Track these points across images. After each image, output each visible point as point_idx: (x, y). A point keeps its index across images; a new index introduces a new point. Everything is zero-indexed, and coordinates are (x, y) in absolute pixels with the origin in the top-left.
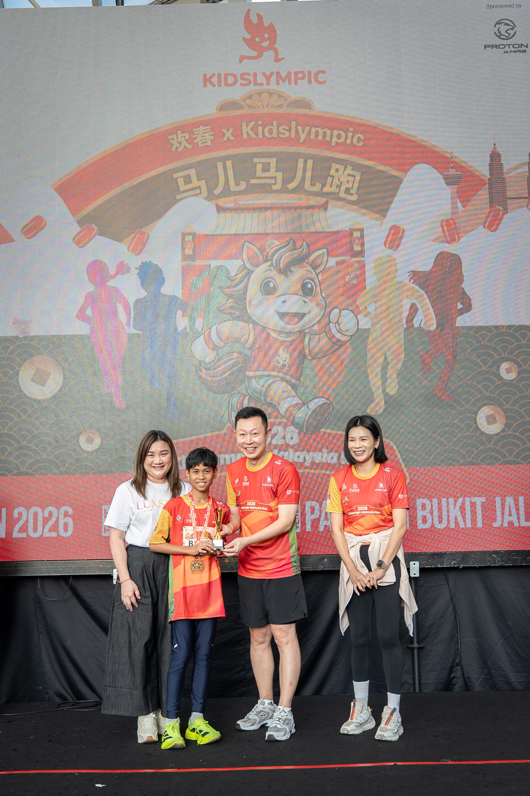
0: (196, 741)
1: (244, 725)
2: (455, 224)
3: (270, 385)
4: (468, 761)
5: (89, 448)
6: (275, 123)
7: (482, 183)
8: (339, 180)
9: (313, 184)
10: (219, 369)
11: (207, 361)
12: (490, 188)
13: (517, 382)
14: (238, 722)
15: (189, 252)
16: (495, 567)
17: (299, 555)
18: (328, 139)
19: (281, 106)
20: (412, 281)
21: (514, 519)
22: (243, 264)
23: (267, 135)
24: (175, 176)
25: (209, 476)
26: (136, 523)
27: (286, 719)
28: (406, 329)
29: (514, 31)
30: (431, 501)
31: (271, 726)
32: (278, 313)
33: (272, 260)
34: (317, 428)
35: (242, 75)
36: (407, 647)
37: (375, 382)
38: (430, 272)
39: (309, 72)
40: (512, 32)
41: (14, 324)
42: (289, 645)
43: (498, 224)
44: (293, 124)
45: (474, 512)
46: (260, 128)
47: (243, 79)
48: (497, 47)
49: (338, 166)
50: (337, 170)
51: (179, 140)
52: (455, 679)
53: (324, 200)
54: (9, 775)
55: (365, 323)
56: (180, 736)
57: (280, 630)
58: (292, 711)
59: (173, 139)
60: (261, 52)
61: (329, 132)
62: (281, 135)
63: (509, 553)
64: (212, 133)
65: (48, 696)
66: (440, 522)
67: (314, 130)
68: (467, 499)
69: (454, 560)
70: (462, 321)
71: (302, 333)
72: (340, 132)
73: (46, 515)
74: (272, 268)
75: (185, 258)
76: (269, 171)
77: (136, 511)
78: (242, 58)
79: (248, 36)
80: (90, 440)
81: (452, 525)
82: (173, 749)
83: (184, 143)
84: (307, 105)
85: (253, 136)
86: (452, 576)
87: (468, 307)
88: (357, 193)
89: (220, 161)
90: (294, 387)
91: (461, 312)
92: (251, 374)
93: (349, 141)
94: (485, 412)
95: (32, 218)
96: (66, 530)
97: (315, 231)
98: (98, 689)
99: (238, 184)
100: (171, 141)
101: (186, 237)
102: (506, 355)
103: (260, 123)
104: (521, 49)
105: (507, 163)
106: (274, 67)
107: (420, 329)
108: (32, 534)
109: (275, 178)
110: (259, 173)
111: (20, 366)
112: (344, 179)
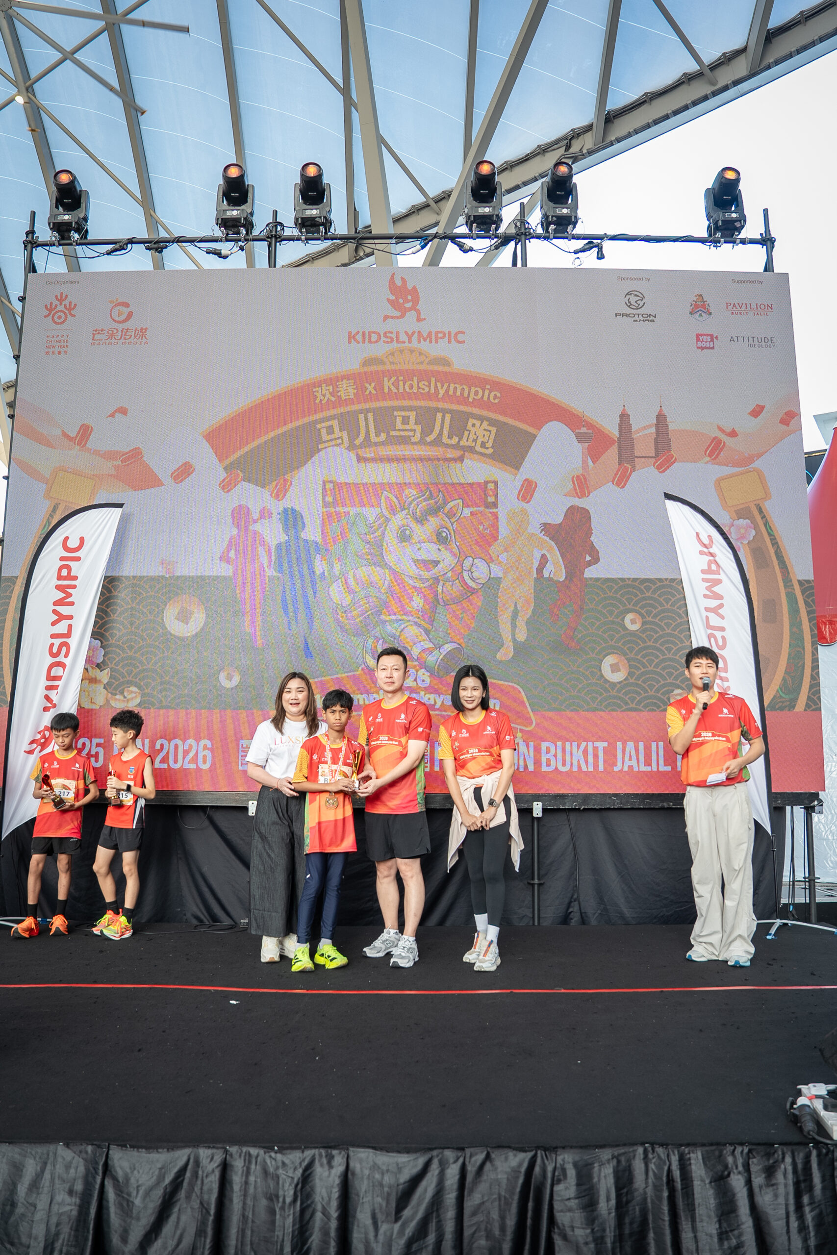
0: (324, 966)
1: (369, 952)
2: (585, 479)
3: (404, 628)
4: (580, 989)
5: (228, 684)
6: (415, 379)
7: (612, 442)
8: (475, 434)
9: (450, 437)
10: (356, 612)
11: (344, 605)
12: (620, 448)
13: (640, 632)
14: (365, 949)
15: (329, 499)
16: (614, 809)
17: (424, 793)
18: (466, 395)
19: (422, 363)
20: (543, 533)
21: (634, 763)
22: (380, 511)
23: (408, 390)
24: (318, 426)
25: (344, 717)
26: (273, 757)
27: (410, 948)
28: (536, 579)
29: (643, 302)
30: (556, 746)
31: (396, 954)
32: (413, 560)
33: (409, 509)
34: (448, 672)
35: (385, 333)
36: (529, 883)
37: (505, 629)
38: (560, 524)
39: (450, 333)
40: (641, 303)
41: (162, 563)
42: (414, 879)
43: (627, 481)
44: (433, 379)
45: (596, 756)
46: (401, 383)
47: (386, 337)
48: (627, 315)
49: (474, 421)
50: (474, 425)
51: (323, 393)
52: (572, 914)
53: (461, 453)
54: (151, 988)
55: (497, 572)
56: (309, 960)
57: (406, 864)
58: (416, 940)
59: (318, 392)
60: (404, 312)
61: (466, 389)
62: (420, 390)
63: (628, 795)
64: (354, 387)
65: (185, 917)
66: (564, 764)
67: (452, 386)
68: (590, 745)
69: (576, 801)
70: (590, 573)
71: (437, 580)
72: (478, 389)
73: (186, 748)
74: (409, 516)
75: (326, 504)
76: (409, 424)
77: (273, 746)
78: (386, 317)
79: (392, 297)
80: (230, 678)
81: (575, 769)
82: (303, 972)
83: (328, 395)
84: (446, 362)
85: (395, 390)
86: (573, 816)
87: (596, 560)
88: (492, 447)
89: (361, 413)
90: (427, 632)
91: (590, 564)
92: (388, 618)
93: (485, 398)
94: (609, 661)
95: (181, 464)
96: (205, 762)
97: (451, 482)
98: (233, 913)
99: (378, 434)
100: (316, 393)
101: (327, 484)
102: (631, 607)
103: (401, 378)
104: (650, 318)
105: (636, 424)
106: (416, 327)
107: (550, 579)
108: (173, 766)
109: (414, 430)
110: (399, 425)
111: (165, 605)
112: (480, 433)
